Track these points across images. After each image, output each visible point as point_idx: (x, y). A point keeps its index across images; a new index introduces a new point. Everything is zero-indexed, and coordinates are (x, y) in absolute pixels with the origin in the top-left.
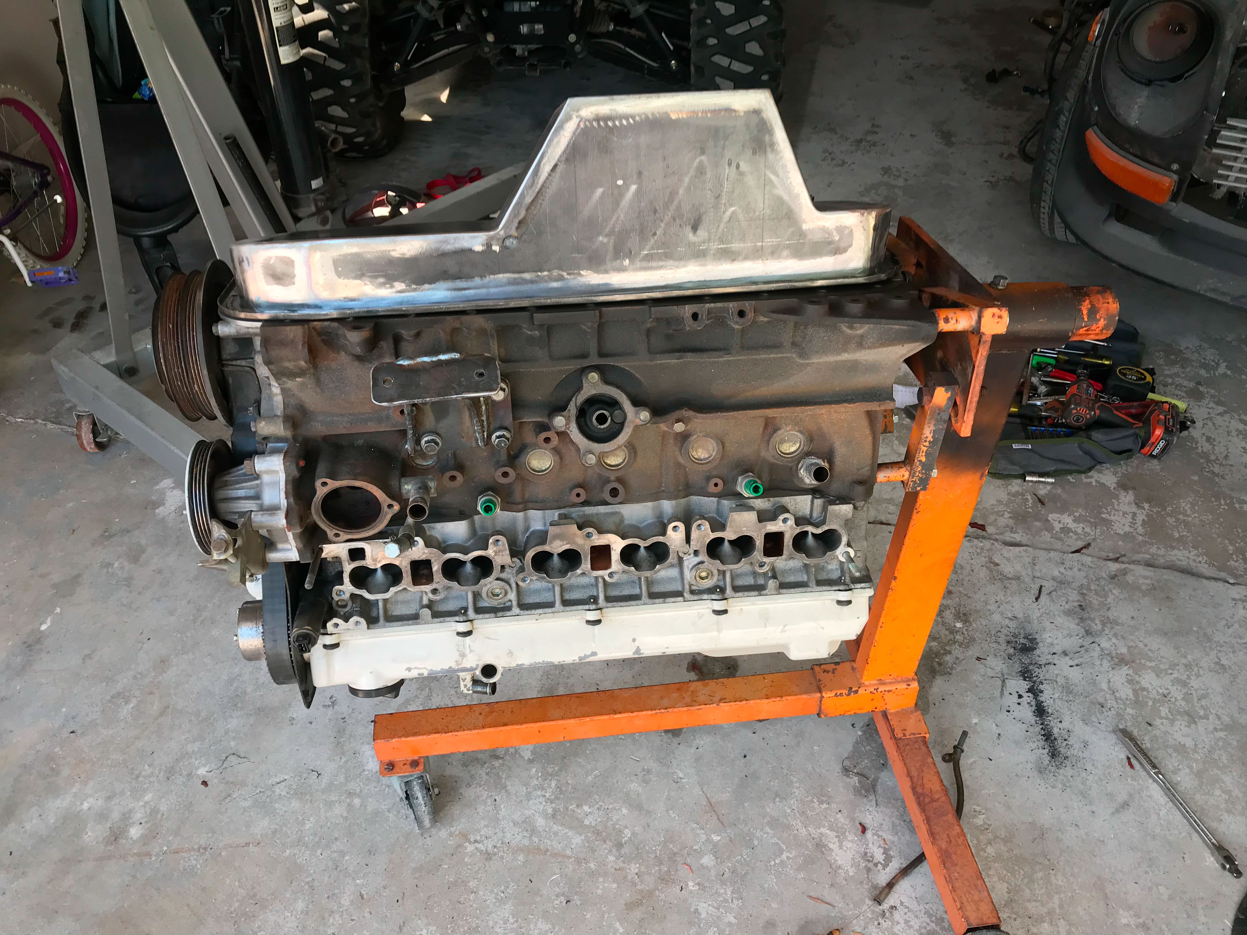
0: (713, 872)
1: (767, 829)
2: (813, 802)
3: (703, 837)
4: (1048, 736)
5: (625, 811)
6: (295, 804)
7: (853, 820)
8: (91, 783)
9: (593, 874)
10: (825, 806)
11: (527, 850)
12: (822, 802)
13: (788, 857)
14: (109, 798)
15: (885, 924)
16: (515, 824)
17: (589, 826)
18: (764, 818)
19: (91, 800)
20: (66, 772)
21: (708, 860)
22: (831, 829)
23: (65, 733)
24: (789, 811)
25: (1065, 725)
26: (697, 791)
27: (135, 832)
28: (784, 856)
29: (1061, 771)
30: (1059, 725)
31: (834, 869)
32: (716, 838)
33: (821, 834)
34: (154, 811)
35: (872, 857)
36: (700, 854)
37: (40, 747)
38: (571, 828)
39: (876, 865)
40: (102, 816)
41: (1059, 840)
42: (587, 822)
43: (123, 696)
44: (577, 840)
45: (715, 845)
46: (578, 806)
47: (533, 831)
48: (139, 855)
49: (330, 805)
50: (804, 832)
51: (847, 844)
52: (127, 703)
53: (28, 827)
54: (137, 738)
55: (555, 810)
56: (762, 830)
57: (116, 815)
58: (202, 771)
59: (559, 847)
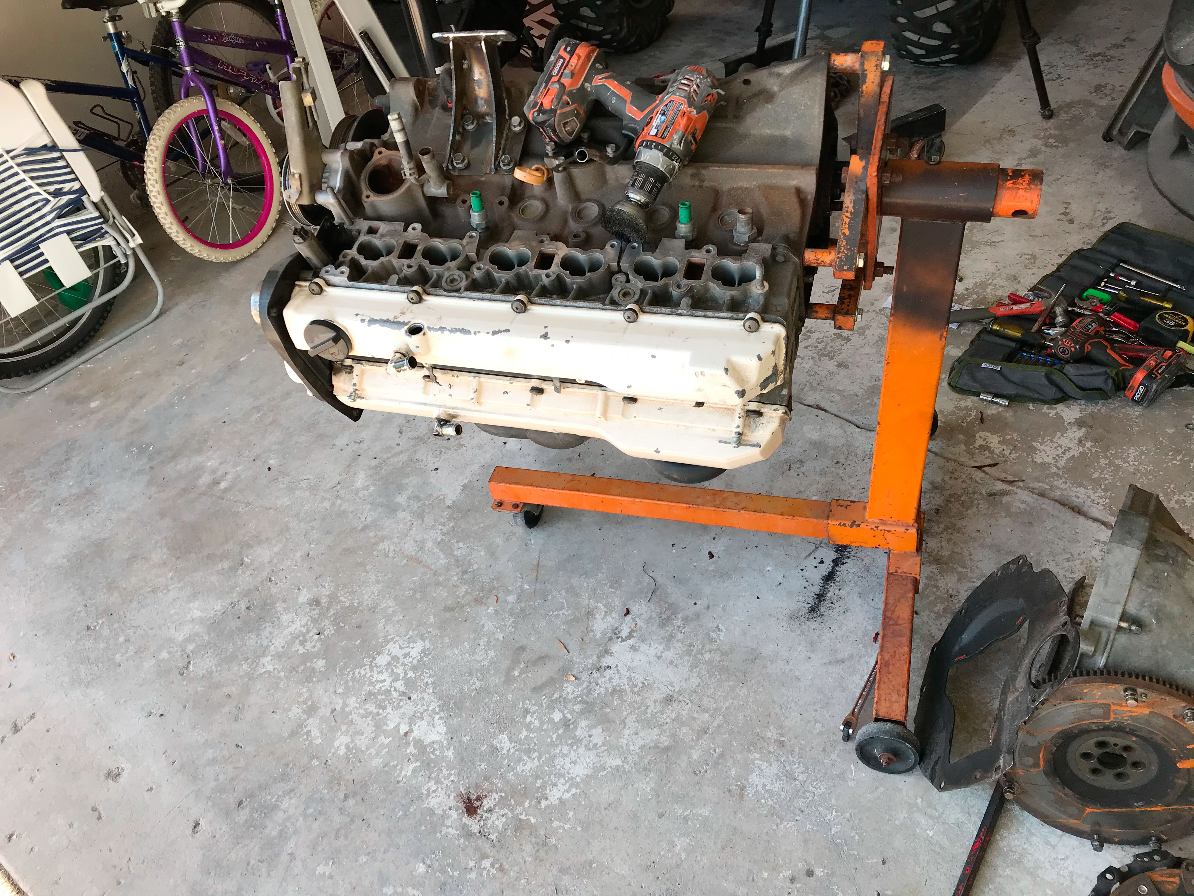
0: (509, 606)
1: (563, 592)
2: (606, 584)
3: (519, 584)
4: (820, 597)
5: (483, 553)
6: (307, 493)
7: (624, 605)
8: (218, 453)
9: (438, 584)
10: (613, 590)
11: (410, 558)
12: (611, 587)
13: (563, 614)
14: (221, 463)
15: (595, 674)
16: (415, 541)
17: (455, 556)
18: (566, 584)
19: (213, 461)
20: (210, 443)
21: (511, 598)
22: (605, 606)
23: (220, 422)
24: (585, 585)
25: (843, 592)
26: (536, 555)
27: (223, 485)
28: (561, 612)
29: (808, 623)
30: (837, 592)
31: (588, 630)
32: (526, 587)
33: (597, 607)
34: (238, 476)
35: (619, 632)
36: (510, 593)
37: (205, 426)
38: (444, 553)
39: (618, 638)
40: (214, 471)
41: (765, 666)
42: (455, 553)
43: (257, 409)
44: (443, 561)
45: (523, 591)
46: (457, 542)
47: (422, 549)
48: (218, 497)
49: (323, 499)
50: (586, 601)
51: (609, 619)
52: (258, 413)
53: (179, 467)
54: (251, 434)
55: (442, 540)
56: (559, 591)
57: (219, 473)
58: (272, 462)
59: (430, 561)
